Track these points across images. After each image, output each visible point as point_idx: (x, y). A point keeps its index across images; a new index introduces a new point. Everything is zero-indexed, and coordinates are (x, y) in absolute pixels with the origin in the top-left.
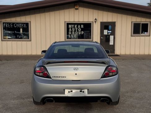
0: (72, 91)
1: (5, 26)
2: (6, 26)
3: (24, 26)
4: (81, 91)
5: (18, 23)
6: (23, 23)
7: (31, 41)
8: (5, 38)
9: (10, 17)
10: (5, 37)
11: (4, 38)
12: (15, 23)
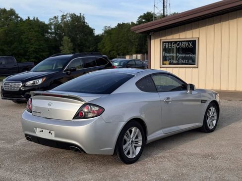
0: (42, 131)
1: (165, 46)
2: (167, 46)
3: (189, 45)
4: (50, 132)
5: (181, 42)
6: (188, 41)
7: (198, 68)
8: (165, 64)
9: (172, 33)
10: (165, 62)
11: (163, 64)
12: (177, 42)
